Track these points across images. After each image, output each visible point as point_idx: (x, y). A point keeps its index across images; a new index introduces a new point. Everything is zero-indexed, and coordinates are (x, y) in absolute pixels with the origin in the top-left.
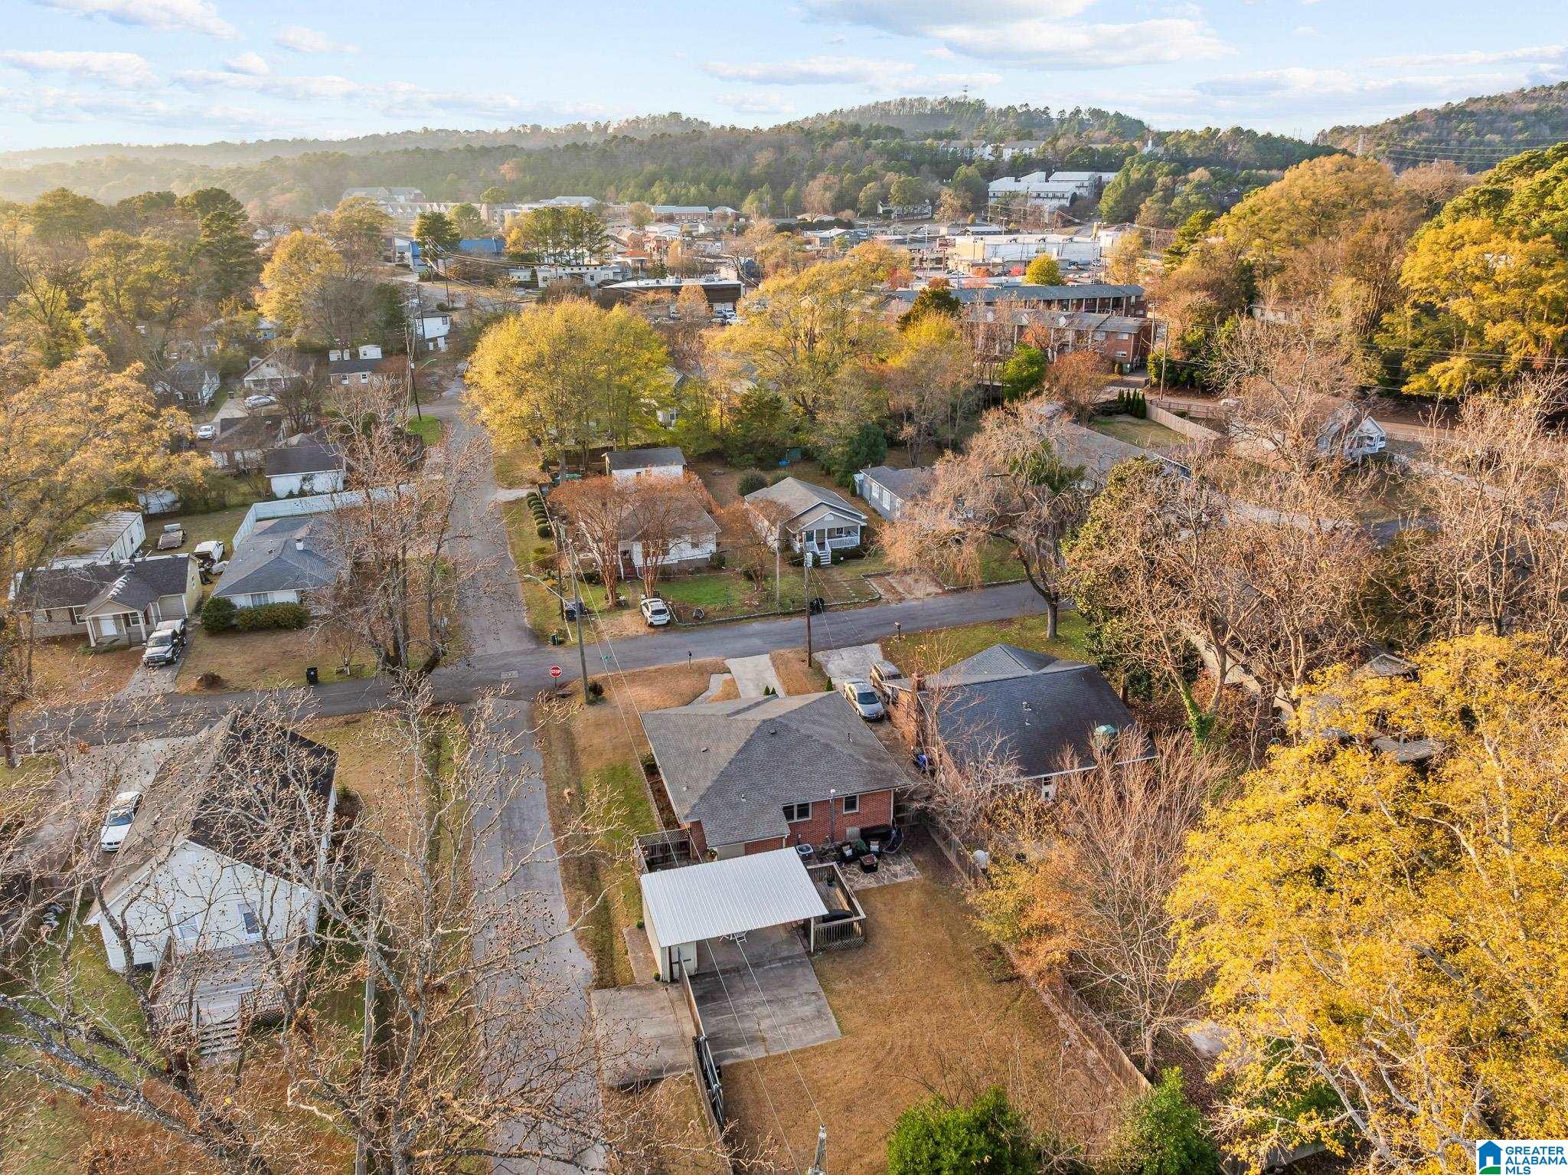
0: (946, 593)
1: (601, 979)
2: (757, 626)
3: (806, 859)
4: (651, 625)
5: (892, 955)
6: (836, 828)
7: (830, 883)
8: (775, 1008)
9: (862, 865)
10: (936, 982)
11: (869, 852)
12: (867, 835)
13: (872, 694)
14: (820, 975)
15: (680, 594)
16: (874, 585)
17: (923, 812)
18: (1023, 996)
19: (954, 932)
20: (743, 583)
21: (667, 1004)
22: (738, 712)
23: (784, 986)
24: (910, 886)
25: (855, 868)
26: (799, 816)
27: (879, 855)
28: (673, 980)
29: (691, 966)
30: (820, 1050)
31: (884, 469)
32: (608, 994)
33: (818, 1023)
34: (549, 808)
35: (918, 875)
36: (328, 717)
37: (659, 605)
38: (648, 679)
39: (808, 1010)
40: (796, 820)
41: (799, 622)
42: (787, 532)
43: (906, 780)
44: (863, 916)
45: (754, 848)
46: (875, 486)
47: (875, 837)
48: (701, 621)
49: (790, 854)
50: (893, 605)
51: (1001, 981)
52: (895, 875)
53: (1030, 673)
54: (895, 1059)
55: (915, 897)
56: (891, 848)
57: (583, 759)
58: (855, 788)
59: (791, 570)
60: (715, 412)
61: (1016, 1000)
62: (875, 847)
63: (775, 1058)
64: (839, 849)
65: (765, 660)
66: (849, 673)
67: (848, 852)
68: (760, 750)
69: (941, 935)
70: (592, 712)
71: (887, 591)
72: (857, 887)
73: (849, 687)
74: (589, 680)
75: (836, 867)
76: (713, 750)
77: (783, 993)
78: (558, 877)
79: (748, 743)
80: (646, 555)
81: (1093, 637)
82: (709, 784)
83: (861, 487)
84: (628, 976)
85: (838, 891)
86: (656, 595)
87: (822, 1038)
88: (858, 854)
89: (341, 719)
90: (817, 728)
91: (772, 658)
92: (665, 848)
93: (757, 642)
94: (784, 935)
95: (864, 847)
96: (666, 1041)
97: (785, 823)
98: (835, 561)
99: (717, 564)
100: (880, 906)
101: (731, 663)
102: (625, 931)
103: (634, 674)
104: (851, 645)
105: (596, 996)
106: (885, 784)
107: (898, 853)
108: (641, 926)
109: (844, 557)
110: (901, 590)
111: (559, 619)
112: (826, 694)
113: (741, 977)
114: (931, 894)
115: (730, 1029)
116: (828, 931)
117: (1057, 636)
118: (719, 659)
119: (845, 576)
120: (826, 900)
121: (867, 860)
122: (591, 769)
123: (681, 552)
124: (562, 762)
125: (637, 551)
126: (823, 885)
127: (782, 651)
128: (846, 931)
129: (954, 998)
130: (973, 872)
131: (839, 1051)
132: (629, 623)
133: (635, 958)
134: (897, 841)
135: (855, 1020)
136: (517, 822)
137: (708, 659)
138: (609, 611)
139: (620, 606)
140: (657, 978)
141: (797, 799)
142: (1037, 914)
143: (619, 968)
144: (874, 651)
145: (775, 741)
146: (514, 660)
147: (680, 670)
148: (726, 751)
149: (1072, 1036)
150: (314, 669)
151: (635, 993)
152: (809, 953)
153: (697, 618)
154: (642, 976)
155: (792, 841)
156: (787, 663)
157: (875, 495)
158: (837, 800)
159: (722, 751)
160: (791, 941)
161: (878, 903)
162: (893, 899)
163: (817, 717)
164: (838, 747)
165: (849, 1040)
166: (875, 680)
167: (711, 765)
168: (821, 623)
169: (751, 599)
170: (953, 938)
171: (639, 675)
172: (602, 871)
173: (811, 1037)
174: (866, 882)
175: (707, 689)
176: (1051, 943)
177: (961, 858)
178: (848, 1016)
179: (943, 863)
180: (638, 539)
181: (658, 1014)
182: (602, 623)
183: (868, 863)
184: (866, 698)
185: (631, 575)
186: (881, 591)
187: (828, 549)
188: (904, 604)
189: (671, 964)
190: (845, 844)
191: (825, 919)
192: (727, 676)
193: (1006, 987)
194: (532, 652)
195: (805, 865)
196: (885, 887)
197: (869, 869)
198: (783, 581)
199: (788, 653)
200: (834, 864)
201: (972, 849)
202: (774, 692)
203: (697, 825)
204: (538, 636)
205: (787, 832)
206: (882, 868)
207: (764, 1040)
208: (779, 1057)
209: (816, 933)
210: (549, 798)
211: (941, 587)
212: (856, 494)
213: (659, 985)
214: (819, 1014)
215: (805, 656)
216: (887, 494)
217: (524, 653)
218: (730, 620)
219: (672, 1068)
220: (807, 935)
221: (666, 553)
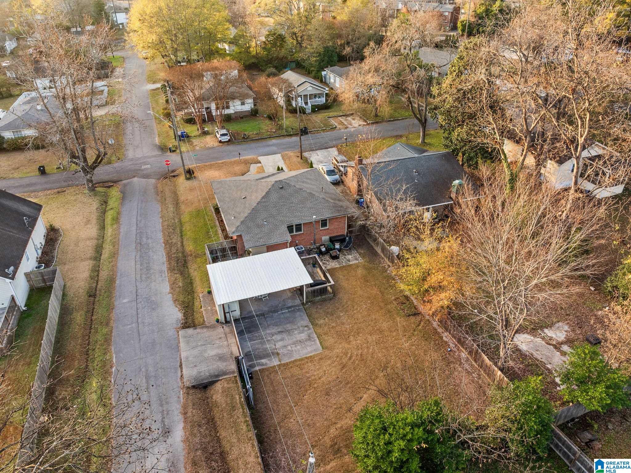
0: (368, 124)
1: (186, 323)
2: (274, 141)
3: (300, 254)
4: (220, 142)
5: (349, 303)
6: (317, 237)
7: (314, 266)
8: (285, 335)
9: (331, 255)
10: (374, 317)
11: (334, 249)
12: (333, 240)
13: (333, 171)
14: (309, 316)
15: (235, 127)
16: (333, 122)
17: (363, 227)
18: (422, 324)
19: (382, 289)
20: (268, 122)
21: (223, 336)
22: (263, 178)
23: (290, 323)
24: (357, 266)
25: (327, 257)
26: (296, 231)
27: (340, 250)
28: (227, 322)
29: (237, 313)
30: (310, 359)
31: (336, 68)
32: (190, 331)
33: (308, 343)
34: (163, 231)
35: (361, 260)
36: (48, 190)
37: (224, 131)
38: (219, 167)
39: (303, 336)
40: (295, 233)
41: (295, 139)
42: (289, 96)
43: (353, 210)
44: (332, 283)
45: (271, 248)
46: (332, 76)
47: (337, 241)
48: (246, 139)
49: (292, 251)
50: (343, 130)
51: (409, 316)
52: (349, 261)
53: (416, 155)
54: (353, 363)
55: (360, 272)
56: (346, 247)
57: (183, 207)
58: (327, 215)
59: (290, 115)
60: (253, 44)
61: (419, 325)
62: (337, 246)
63: (284, 365)
64: (319, 248)
65: (278, 156)
66: (322, 162)
67: (323, 249)
68: (274, 197)
69: (375, 291)
70: (189, 183)
71: (339, 124)
72: (329, 267)
73: (322, 168)
74: (186, 168)
75: (317, 257)
76: (248, 198)
77: (289, 326)
78: (165, 268)
79: (268, 193)
80: (217, 108)
81: (447, 138)
82: (246, 215)
83: (325, 78)
84: (201, 320)
85: (318, 270)
86: (223, 128)
87: (311, 352)
88: (328, 250)
89: (56, 191)
90: (305, 185)
91: (282, 156)
92: (223, 250)
93: (274, 148)
94: (289, 294)
95: (332, 247)
96: (221, 358)
97: (289, 235)
98: (313, 111)
99: (254, 113)
100: (341, 277)
101: (260, 158)
102: (201, 295)
103: (211, 165)
104: (322, 149)
105: (182, 333)
106: (342, 213)
107: (350, 249)
108: (210, 293)
109: (317, 109)
110: (346, 124)
111: (174, 140)
112: (309, 169)
113: (265, 318)
114: (369, 270)
115: (259, 349)
116: (314, 292)
117: (425, 143)
118: (255, 157)
119: (319, 118)
120: (312, 275)
121: (333, 253)
122: (187, 211)
123: (236, 107)
124: (171, 208)
125: (213, 106)
126: (310, 267)
127: (287, 152)
128: (324, 291)
129: (385, 325)
130: (391, 257)
131: (321, 359)
132: (210, 141)
133: (205, 310)
134: (349, 243)
135: (330, 340)
136: (144, 239)
137: (249, 157)
138: (199, 136)
139: (205, 133)
140: (218, 321)
141: (295, 222)
142: (433, 280)
143: (197, 315)
144: (334, 152)
145: (282, 192)
146: (149, 160)
147: (235, 162)
148: (255, 198)
149: (451, 345)
150: (43, 167)
151: (205, 330)
152: (303, 304)
153: (244, 138)
154: (210, 320)
155: (292, 244)
156: (289, 158)
157: (332, 81)
158: (317, 222)
159: (253, 197)
160: (293, 298)
161: (340, 275)
162: (348, 273)
163: (305, 180)
164: (317, 194)
165: (327, 352)
166: (335, 164)
167: (247, 205)
168: (307, 140)
169: (271, 129)
170: (382, 293)
171: (213, 165)
172: (190, 264)
173: (305, 351)
174: (334, 264)
175: (249, 171)
176: (443, 295)
177: (383, 249)
178: (326, 338)
179: (375, 254)
180: (213, 100)
181: (218, 342)
182: (195, 141)
183: (333, 255)
184: (330, 173)
185: (211, 119)
186: (336, 124)
187: (310, 105)
188: (348, 129)
189: (225, 313)
190: (321, 245)
191: (311, 285)
192: (259, 165)
193: (412, 319)
194: (159, 156)
195: (300, 256)
196: (344, 267)
197: (335, 258)
198: (288, 121)
199: (291, 153)
200: (316, 256)
201: (390, 246)
202: (282, 169)
203: (240, 236)
204: (163, 149)
205: (289, 239)
206: (342, 257)
207: (278, 354)
208: (287, 364)
209: (307, 293)
210: (163, 226)
211: (366, 121)
212: (323, 81)
213: (219, 325)
214: (309, 338)
215: (299, 154)
216: (338, 79)
217: (155, 156)
218: (260, 139)
219: (225, 373)
220: (302, 294)
221: (228, 107)
